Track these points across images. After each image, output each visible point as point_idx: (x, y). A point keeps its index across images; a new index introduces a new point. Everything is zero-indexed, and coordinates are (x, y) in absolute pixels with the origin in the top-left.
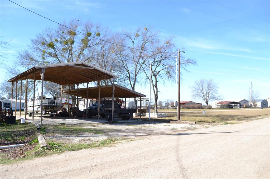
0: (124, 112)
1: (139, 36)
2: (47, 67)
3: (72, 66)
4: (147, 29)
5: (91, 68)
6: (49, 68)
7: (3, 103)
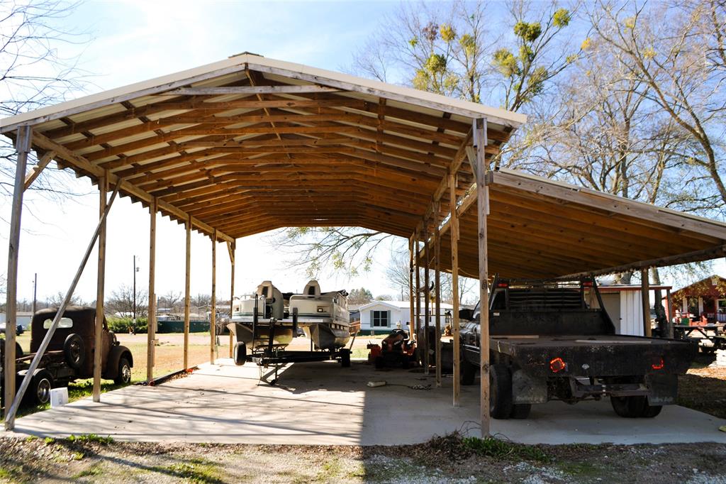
3: (184, 92)
5: (307, 88)
7: (371, 311)
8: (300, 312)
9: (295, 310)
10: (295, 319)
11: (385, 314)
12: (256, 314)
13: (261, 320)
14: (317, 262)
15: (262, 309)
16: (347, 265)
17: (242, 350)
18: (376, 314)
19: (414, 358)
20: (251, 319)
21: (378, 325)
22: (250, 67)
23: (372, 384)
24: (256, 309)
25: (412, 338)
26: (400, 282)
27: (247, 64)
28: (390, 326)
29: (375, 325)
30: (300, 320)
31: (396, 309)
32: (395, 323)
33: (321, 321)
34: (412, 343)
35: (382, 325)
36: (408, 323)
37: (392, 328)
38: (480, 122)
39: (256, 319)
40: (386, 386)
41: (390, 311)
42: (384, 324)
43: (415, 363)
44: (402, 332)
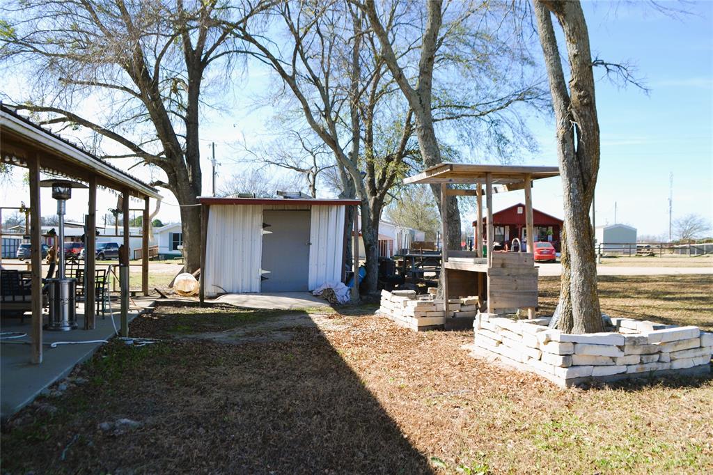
7: (170, 234)
29: (174, 249)
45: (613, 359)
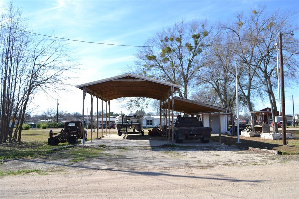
0: (191, 132)
1: (243, 24)
2: (88, 85)
3: (116, 80)
4: (257, 11)
5: (140, 80)
6: (89, 86)
7: (146, 120)
8: (133, 122)
9: (132, 121)
10: (132, 124)
11: (151, 121)
12: (122, 122)
13: (123, 124)
14: (131, 105)
15: (123, 121)
16: (140, 106)
17: (119, 131)
18: (148, 121)
19: (160, 134)
20: (121, 123)
21: (149, 125)
22: (129, 76)
23: (150, 139)
24: (122, 121)
25: (160, 128)
26: (157, 108)
27: (128, 75)
28: (153, 125)
29: (148, 125)
30: (133, 124)
31: (155, 119)
32: (155, 124)
33: (138, 124)
34: (160, 130)
35: (150, 125)
36: (159, 124)
37: (154, 126)
38: (173, 87)
39: (122, 123)
40: (154, 139)
41: (153, 120)
42: (151, 124)
43: (161, 135)
44: (158, 127)
45: (279, 137)
